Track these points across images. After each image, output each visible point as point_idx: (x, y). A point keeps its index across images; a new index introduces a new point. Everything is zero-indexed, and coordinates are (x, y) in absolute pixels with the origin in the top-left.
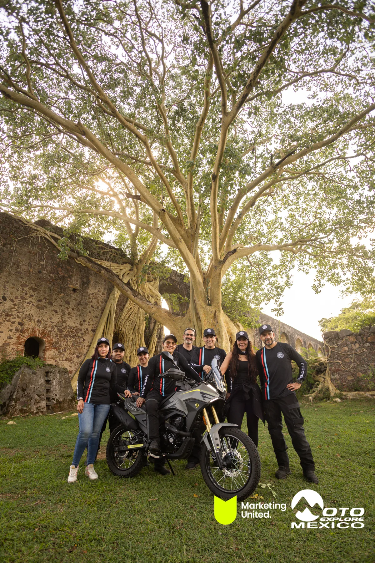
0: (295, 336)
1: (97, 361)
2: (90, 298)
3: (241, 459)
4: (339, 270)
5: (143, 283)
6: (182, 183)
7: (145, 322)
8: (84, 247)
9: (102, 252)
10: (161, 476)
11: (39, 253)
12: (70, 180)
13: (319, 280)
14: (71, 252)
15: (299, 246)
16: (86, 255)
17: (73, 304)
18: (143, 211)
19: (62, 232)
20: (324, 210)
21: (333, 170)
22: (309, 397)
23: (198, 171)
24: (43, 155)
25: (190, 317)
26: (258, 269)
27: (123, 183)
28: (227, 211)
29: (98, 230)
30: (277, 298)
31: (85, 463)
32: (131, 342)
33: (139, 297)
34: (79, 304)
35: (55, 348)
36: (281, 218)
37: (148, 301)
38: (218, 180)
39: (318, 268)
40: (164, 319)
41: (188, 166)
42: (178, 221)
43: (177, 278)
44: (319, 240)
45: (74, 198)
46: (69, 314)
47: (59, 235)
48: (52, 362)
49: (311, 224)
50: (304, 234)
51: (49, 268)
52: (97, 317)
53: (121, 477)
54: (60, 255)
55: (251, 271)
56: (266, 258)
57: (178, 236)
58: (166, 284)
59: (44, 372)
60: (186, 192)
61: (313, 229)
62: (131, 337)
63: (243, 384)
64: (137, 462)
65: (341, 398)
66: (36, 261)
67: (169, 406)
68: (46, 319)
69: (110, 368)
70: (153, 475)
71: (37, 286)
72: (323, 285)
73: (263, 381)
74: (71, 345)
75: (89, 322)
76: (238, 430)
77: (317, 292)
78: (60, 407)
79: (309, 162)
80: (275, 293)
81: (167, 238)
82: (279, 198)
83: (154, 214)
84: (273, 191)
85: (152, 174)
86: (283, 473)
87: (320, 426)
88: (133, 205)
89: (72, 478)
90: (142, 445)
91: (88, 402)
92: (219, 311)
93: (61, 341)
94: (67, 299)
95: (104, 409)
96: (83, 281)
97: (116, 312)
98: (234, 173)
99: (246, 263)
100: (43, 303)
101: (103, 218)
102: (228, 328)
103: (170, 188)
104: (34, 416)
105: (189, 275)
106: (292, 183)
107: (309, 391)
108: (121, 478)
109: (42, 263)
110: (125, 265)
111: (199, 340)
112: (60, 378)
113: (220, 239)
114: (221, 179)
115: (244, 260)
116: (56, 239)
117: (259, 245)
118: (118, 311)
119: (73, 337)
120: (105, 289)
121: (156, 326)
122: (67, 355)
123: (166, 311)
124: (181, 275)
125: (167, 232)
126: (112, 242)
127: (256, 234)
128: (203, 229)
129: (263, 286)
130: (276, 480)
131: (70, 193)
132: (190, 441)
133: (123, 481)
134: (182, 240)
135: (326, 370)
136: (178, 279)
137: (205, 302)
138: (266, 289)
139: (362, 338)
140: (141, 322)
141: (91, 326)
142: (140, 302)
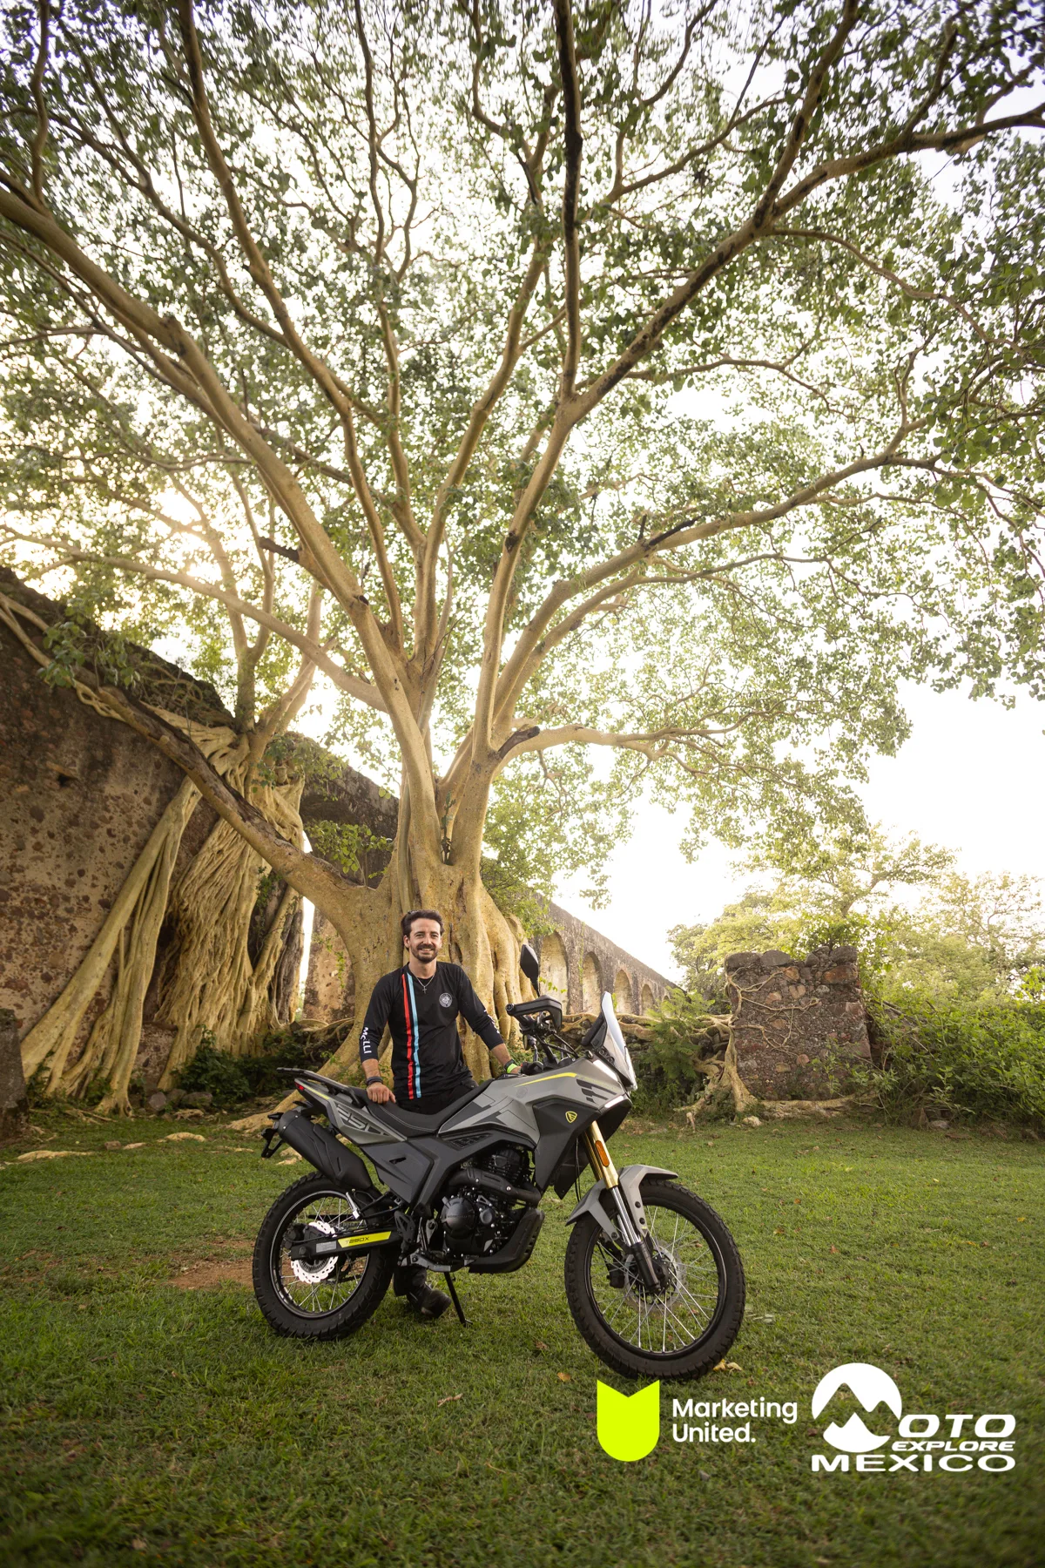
2: (106, 809)
6: (412, 541)
7: (255, 893)
9: (157, 683)
13: (696, 831)
17: (52, 820)
25: (390, 890)
32: (209, 946)
33: (257, 821)
34: (73, 822)
37: (279, 837)
40: (319, 888)
43: (352, 785)
44: (708, 736)
46: (38, 847)
52: (120, 866)
57: (391, 673)
58: (321, 797)
60: (420, 566)
62: (213, 931)
75: (94, 878)
92: (473, 880)
94: (38, 802)
96: (93, 758)
97: (179, 858)
102: (492, 927)
110: (219, 730)
118: (184, 855)
120: (153, 787)
121: (284, 907)
126: (188, 661)
134: (399, 686)
135: (725, 1048)
136: (352, 788)
137: (438, 854)
139: (813, 972)
140: (245, 892)
141: (100, 889)
142: (258, 836)
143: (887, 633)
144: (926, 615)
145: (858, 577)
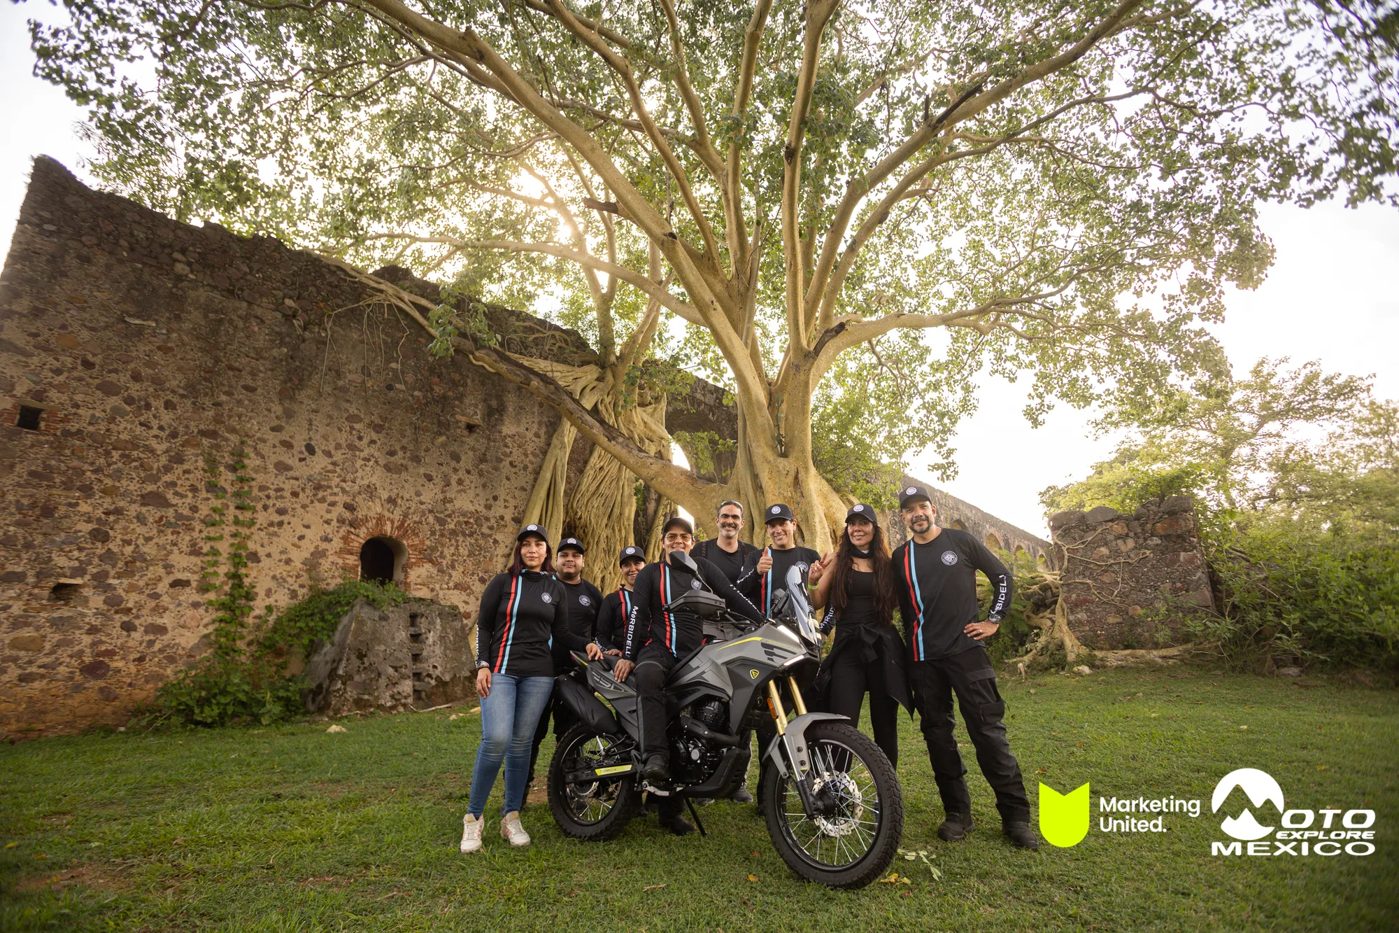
0: (984, 527)
1: (520, 579)
2: (506, 446)
3: (857, 794)
4: (1089, 371)
5: (629, 407)
6: (714, 172)
7: (634, 499)
8: (490, 327)
9: (531, 338)
10: (674, 837)
11: (385, 342)
12: (453, 173)
13: (1041, 396)
14: (459, 339)
15: (992, 316)
16: (493, 343)
17: (467, 460)
18: (624, 243)
19: (438, 294)
20: (1051, 229)
21: (1076, 132)
22: (1016, 663)
23: (752, 139)
24: (389, 114)
25: (738, 484)
26: (896, 372)
27: (577, 177)
28: (821, 236)
29: (522, 289)
30: (943, 440)
31: (499, 810)
32: (603, 545)
33: (621, 440)
34: (483, 459)
35: (431, 561)
36: (949, 251)
37: (640, 450)
38: (799, 159)
39: (1038, 367)
40: (678, 490)
41: (729, 129)
42: (706, 261)
43: (709, 395)
44: (1040, 301)
45: (464, 214)
46: (460, 482)
47: (432, 301)
48: (424, 593)
49: (1021, 263)
50: (1005, 288)
51: (410, 378)
52: (524, 489)
53: (583, 839)
54: (435, 346)
55: (881, 378)
56: (915, 346)
57: (708, 296)
58: (682, 411)
59: (406, 616)
60: (726, 193)
61: (1026, 275)
62: (604, 533)
63: (861, 626)
64: (619, 806)
65: (1092, 666)
66: (379, 362)
67: (689, 677)
68: (407, 496)
69: (551, 595)
70: (654, 836)
71: (384, 419)
72: (1049, 407)
73: (909, 619)
74: (466, 553)
75: (505, 501)
76: (851, 728)
77: (1036, 423)
78: (445, 693)
79: (1017, 112)
80: (937, 427)
81: (683, 301)
82: (944, 204)
83: (652, 248)
84: (930, 185)
85: (644, 154)
86: (956, 827)
87: (1043, 727)
88: (602, 227)
89: (471, 840)
90: (628, 768)
91: (503, 672)
92: (807, 469)
93: (443, 545)
94: (455, 447)
95: (540, 687)
96: (490, 407)
97: (568, 477)
98: (837, 146)
99: (868, 358)
100: (399, 458)
101: (532, 261)
102: (829, 508)
103: (686, 183)
104: (387, 715)
105: (736, 388)
106: (975, 166)
107: (1017, 651)
108: (582, 842)
109: (393, 365)
110: (586, 368)
111: (761, 536)
112: (444, 628)
113: (807, 302)
114: (805, 159)
115: (863, 353)
116: (424, 311)
117: (899, 315)
118: (572, 475)
119: (471, 535)
120: (540, 423)
121: (662, 507)
122: (456, 576)
123: (683, 472)
124: (717, 389)
125: (682, 290)
126: (553, 315)
127: (892, 290)
128: (767, 280)
129: (910, 412)
130: (940, 844)
131: (453, 203)
132: (739, 755)
133: (586, 848)
134: (717, 305)
135: (1055, 602)
136: (710, 399)
137: (774, 448)
138: (916, 418)
139: (1142, 525)
140: (626, 500)
141: (511, 510)
142: (623, 453)
143: (1235, 152)
144: (1287, 121)
145: (1196, 98)
